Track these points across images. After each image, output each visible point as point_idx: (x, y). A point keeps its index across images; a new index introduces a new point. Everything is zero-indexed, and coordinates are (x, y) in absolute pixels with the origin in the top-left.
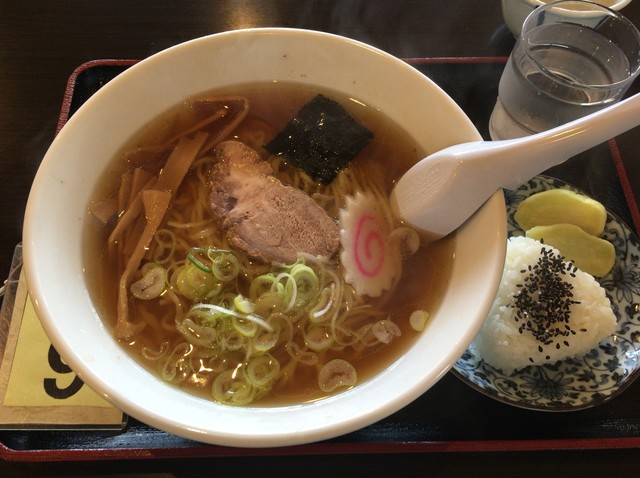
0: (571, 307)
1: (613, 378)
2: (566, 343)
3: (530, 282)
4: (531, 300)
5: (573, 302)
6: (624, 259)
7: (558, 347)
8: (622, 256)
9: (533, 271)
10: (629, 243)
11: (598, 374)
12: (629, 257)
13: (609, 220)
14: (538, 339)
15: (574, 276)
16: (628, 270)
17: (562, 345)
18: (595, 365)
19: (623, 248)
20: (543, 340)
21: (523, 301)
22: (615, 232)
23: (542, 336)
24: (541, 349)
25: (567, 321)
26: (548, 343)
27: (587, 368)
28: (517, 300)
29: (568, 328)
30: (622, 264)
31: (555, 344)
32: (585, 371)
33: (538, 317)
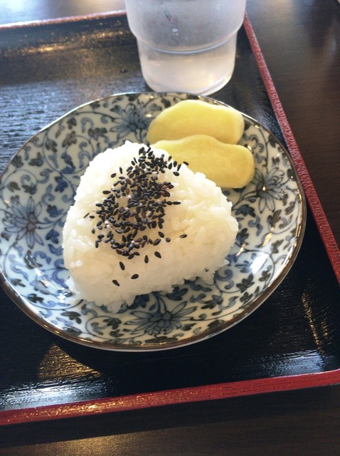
0: (168, 209)
1: (242, 299)
2: (158, 255)
3: (119, 186)
4: (117, 206)
5: (170, 203)
6: (266, 166)
7: (147, 260)
8: (264, 163)
9: (125, 175)
10: (269, 146)
11: (226, 298)
12: (270, 162)
13: (247, 126)
14: (119, 253)
15: (177, 174)
16: (270, 176)
17: (152, 258)
18: (227, 288)
19: (264, 154)
20: (126, 254)
21: (106, 208)
22: (255, 138)
23: (126, 248)
24: (122, 267)
25: (161, 227)
26: (131, 257)
27: (216, 293)
28: (100, 209)
29: (162, 235)
30: (264, 171)
31: (142, 257)
32: (213, 296)
33: (123, 226)
